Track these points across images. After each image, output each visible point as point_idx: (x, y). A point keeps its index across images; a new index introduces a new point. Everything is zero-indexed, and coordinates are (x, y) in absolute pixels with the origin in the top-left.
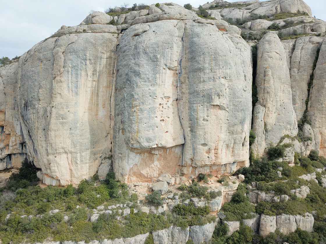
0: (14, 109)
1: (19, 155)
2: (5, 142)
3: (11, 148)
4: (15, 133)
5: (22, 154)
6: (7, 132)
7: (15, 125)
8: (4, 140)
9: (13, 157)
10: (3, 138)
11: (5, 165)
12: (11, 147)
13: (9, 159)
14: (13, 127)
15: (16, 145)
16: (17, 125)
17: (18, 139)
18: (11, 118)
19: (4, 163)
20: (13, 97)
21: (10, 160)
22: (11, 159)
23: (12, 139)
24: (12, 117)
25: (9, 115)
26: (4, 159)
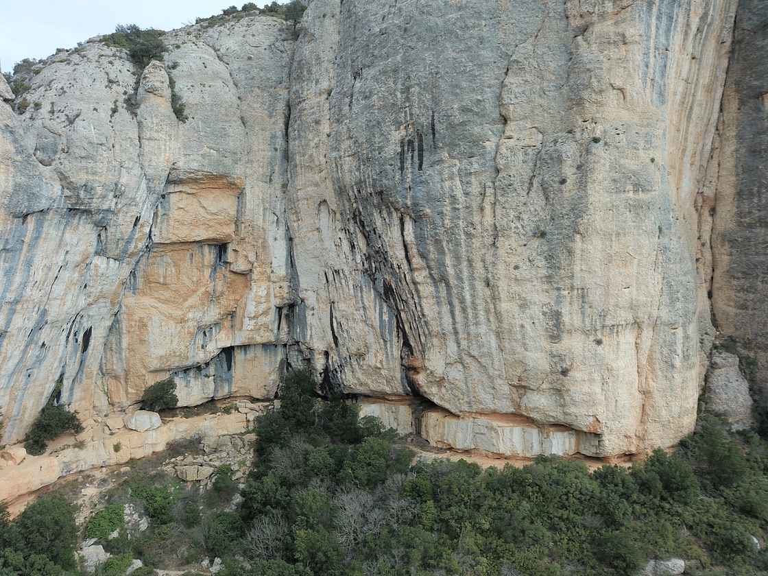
0: (271, 180)
1: (259, 352)
2: (223, 301)
3: (249, 324)
4: (269, 271)
5: (273, 348)
6: (241, 266)
7: (270, 241)
8: (222, 293)
9: (239, 356)
10: (219, 289)
11: (212, 386)
12: (250, 318)
13: (225, 366)
14: (265, 246)
15: (265, 313)
16: (276, 239)
17: (275, 290)
18: (261, 212)
19: (206, 379)
20: (268, 134)
21: (229, 368)
22: (233, 364)
23: (259, 289)
24: (265, 209)
25: (257, 202)
26: (207, 364)
